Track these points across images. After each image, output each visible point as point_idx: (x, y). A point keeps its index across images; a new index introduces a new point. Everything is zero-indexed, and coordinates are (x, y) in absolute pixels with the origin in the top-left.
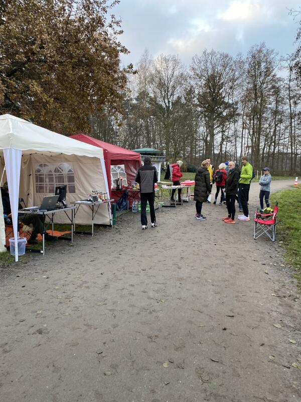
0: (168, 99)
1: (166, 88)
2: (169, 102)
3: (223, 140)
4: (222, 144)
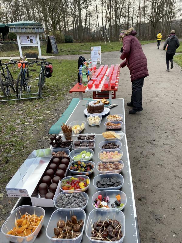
3: (87, 15)
4: (87, 19)
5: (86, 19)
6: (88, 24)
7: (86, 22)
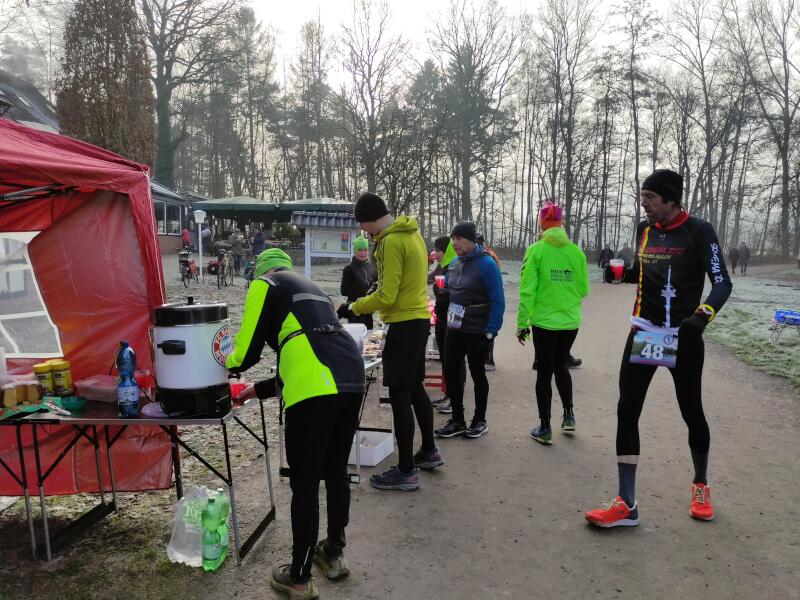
0: (371, 92)
1: (366, 68)
2: (373, 98)
3: (486, 187)
4: (485, 196)
5: (483, 198)
6: (490, 211)
7: (483, 205)
